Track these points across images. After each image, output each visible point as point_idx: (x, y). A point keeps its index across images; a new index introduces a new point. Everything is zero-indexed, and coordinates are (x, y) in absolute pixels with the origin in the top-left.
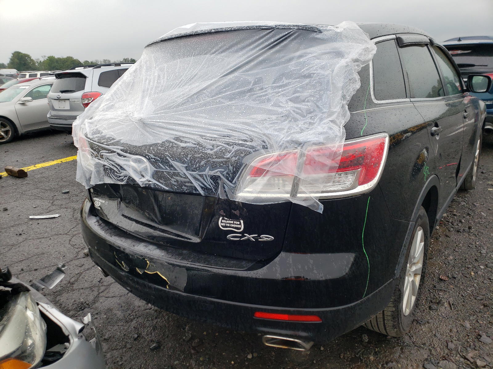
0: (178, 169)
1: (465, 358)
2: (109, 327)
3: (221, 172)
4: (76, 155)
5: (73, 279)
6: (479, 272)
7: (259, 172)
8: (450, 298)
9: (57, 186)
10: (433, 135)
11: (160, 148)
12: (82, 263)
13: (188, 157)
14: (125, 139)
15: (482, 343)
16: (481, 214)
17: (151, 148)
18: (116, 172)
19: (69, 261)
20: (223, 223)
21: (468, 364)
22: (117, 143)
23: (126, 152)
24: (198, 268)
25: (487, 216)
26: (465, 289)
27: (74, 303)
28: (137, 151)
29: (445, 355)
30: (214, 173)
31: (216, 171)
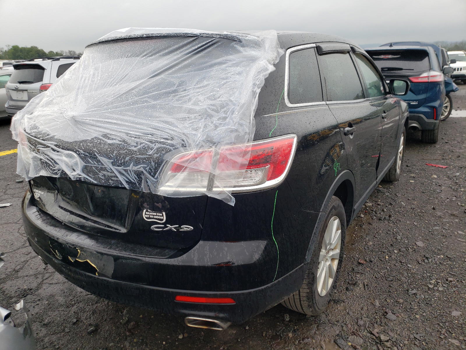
0: (105, 164)
1: (371, 333)
2: (49, 312)
3: (145, 168)
4: (17, 148)
5: (19, 267)
6: (393, 256)
7: (178, 168)
8: (365, 279)
9: (11, 176)
10: (346, 134)
11: (89, 144)
12: (29, 251)
13: (114, 153)
14: (58, 135)
15: (388, 320)
16: (401, 203)
17: (81, 144)
18: (51, 166)
19: (16, 249)
20: (147, 214)
21: (373, 339)
22: (51, 139)
23: (59, 147)
24: (124, 257)
25: (406, 205)
26: (379, 271)
27: (17, 290)
28: (69, 147)
29: (354, 330)
30: (138, 169)
31: (140, 166)
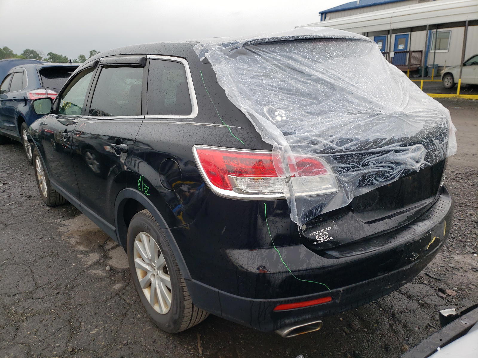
0: (436, 145)
11: (426, 132)
13: (438, 134)
14: (398, 135)
17: (422, 134)
22: (391, 141)
23: (406, 145)
28: (415, 141)
